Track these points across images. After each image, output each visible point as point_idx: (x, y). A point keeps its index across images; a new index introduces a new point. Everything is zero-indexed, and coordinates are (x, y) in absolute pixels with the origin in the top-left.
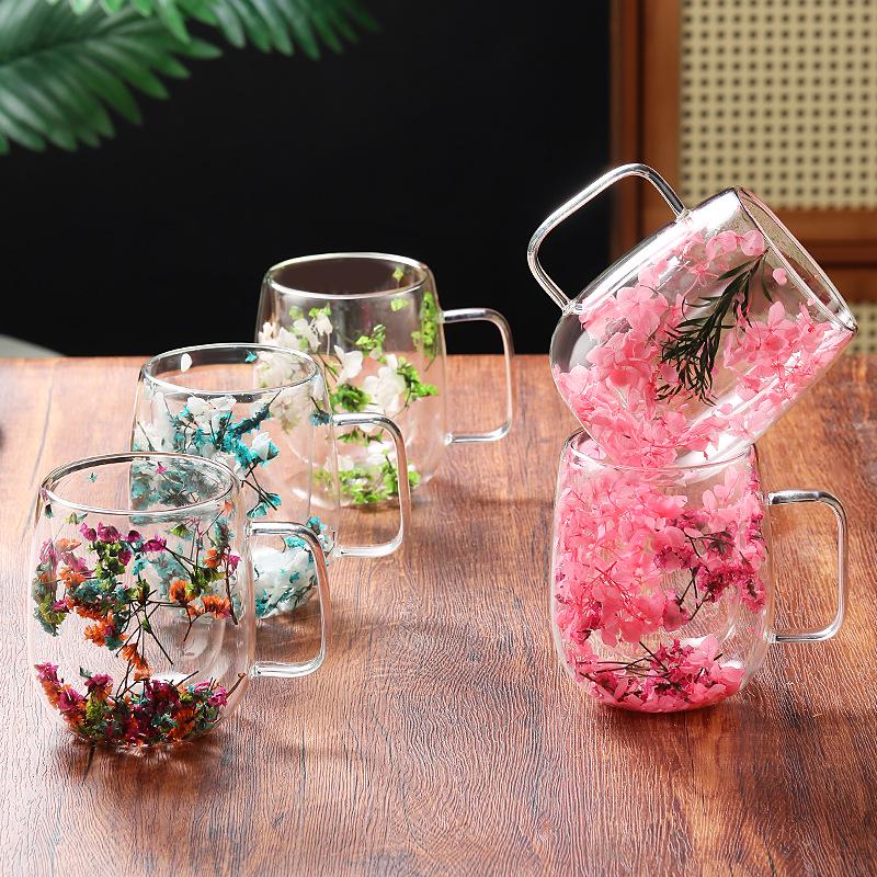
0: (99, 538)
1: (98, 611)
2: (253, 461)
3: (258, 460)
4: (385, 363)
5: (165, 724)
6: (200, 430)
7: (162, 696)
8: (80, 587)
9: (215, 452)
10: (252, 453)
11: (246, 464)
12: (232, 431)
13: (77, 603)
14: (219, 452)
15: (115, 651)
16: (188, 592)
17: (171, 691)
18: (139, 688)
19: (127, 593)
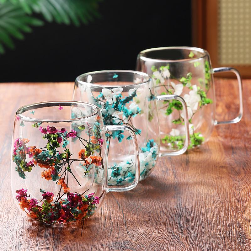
0: (48, 133)
1: (48, 164)
2: (130, 115)
3: (132, 114)
4: (192, 89)
5: (76, 212)
6: (108, 103)
7: (75, 200)
8: (40, 154)
9: (115, 111)
10: (130, 111)
11: (127, 116)
12: (121, 102)
13: (38, 162)
14: (116, 112)
15: (56, 182)
16: (86, 154)
17: (79, 197)
18: (65, 197)
19: (60, 156)
